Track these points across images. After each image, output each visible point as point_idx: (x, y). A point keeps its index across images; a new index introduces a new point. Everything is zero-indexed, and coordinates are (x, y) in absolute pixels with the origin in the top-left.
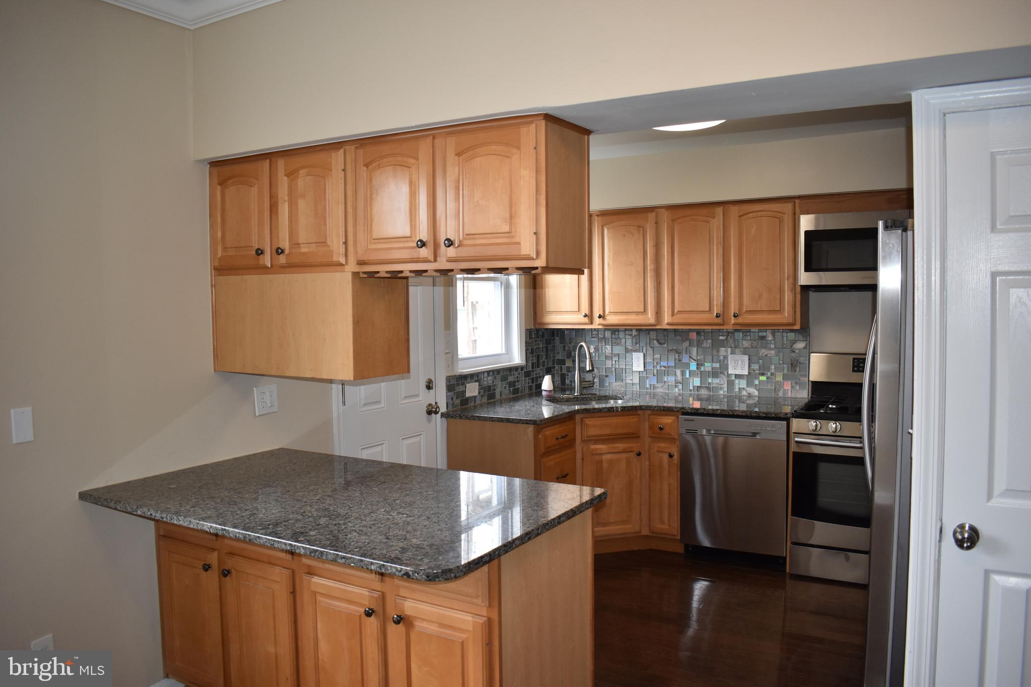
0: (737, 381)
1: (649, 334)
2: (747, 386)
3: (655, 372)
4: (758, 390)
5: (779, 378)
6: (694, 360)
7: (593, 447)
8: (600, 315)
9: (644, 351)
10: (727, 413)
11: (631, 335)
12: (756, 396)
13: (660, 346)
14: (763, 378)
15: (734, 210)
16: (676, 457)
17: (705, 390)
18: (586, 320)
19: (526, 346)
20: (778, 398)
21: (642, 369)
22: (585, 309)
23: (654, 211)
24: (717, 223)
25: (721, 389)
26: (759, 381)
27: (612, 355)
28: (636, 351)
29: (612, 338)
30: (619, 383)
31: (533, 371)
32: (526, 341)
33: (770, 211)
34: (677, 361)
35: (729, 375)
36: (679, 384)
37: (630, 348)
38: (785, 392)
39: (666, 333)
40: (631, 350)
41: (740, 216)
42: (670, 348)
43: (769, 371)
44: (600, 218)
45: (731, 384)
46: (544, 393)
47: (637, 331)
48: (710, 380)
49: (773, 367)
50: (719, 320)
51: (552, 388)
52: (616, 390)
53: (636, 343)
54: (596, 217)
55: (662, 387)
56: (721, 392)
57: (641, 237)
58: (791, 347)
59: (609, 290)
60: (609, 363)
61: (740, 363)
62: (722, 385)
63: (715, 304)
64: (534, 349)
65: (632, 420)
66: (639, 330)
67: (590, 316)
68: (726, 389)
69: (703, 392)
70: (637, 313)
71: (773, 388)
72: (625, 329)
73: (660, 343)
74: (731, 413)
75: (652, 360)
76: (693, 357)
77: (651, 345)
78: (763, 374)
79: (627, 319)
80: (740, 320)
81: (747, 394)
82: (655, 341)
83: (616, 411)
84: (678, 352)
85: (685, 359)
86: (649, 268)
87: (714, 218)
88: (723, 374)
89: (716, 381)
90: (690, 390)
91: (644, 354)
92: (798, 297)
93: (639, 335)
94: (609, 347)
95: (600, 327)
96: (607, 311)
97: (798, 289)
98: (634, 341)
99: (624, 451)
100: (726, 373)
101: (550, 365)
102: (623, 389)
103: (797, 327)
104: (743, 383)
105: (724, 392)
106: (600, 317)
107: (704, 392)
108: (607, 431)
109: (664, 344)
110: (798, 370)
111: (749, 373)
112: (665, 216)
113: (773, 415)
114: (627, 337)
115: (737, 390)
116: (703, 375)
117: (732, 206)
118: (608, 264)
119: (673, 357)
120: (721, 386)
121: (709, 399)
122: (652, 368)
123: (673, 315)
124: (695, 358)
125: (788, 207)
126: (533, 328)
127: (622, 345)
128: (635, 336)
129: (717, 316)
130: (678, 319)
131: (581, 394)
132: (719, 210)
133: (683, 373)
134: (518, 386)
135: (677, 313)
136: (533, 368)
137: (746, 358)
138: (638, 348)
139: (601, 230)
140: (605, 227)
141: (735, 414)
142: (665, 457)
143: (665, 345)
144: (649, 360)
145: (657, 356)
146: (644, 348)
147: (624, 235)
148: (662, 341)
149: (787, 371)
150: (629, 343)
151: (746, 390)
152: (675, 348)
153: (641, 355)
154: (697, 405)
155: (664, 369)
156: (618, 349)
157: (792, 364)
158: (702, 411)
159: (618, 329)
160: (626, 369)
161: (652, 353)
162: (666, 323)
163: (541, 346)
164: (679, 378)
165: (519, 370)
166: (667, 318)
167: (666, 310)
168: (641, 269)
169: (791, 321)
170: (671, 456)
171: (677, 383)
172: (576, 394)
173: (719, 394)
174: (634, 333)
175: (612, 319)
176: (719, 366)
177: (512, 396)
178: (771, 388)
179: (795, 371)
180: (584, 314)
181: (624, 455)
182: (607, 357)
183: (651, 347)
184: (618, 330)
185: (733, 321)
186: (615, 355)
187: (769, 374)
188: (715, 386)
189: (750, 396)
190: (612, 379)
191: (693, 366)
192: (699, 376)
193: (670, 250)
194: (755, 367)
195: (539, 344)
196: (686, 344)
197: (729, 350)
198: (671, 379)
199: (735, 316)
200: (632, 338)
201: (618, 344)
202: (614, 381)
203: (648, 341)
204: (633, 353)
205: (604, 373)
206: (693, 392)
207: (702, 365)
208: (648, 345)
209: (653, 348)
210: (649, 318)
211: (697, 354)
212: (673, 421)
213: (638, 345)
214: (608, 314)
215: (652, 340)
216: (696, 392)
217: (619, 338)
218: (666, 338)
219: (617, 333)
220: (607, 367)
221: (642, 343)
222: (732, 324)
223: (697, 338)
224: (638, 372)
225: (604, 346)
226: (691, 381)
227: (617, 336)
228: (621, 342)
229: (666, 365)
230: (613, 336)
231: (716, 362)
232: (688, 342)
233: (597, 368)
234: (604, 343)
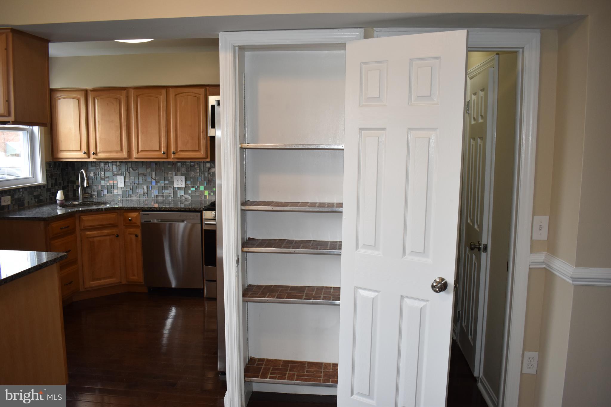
0: (179, 191)
1: (127, 164)
2: (185, 194)
3: (131, 187)
4: (191, 196)
5: (202, 188)
6: (154, 179)
7: (88, 233)
8: (94, 153)
9: (124, 175)
10: (168, 210)
11: (116, 165)
12: (190, 200)
13: (134, 171)
14: (193, 189)
15: (172, 91)
16: (140, 236)
18: (85, 156)
19: (46, 173)
20: (202, 201)
21: (123, 185)
22: (85, 149)
23: (126, 90)
24: (162, 98)
25: (169, 196)
26: (191, 191)
27: (105, 177)
28: (119, 175)
29: (104, 167)
30: (110, 194)
31: (53, 188)
32: (46, 170)
33: (193, 93)
34: (144, 180)
35: (174, 188)
36: (145, 194)
37: (116, 173)
38: (205, 196)
39: (137, 164)
40: (116, 174)
41: (176, 95)
42: (140, 173)
43: (196, 185)
44: (92, 92)
45: (175, 193)
46: (58, 202)
47: (119, 163)
48: (163, 191)
49: (199, 183)
50: (164, 156)
51: (63, 198)
52: (108, 199)
53: (119, 170)
54: (90, 92)
55: (136, 196)
56: (170, 198)
57: (118, 105)
58: (208, 171)
59: (99, 137)
60: (103, 182)
61: (180, 180)
62: (171, 194)
63: (162, 146)
64: (53, 174)
65: (113, 215)
66: (121, 162)
67: (88, 153)
68: (173, 196)
69: (160, 198)
70: (117, 152)
71: (199, 195)
72: (112, 161)
73: (134, 170)
74: (170, 209)
75: (129, 180)
77: (129, 171)
78: (193, 187)
79: (111, 155)
80: (177, 156)
81: (185, 199)
82: (131, 169)
83: (102, 211)
84: (144, 175)
85: (149, 179)
86: (123, 124)
87: (161, 95)
88: (171, 187)
89: (167, 191)
90: (152, 198)
91: (124, 176)
92: (209, 142)
93: (121, 165)
94: (103, 173)
95: (95, 160)
96: (98, 151)
97: (209, 138)
98: (118, 168)
99: (108, 235)
100: (172, 187)
101: (66, 184)
102: (112, 198)
103: (208, 160)
104: (182, 193)
105: (172, 198)
106: (94, 154)
107: (160, 199)
108: (97, 223)
109: (136, 170)
110: (212, 184)
111: (185, 186)
112: (132, 93)
113: (193, 210)
114: (114, 166)
115: (179, 196)
116: (159, 189)
117: (171, 89)
118: (98, 121)
119: (141, 178)
121: (163, 202)
122: (129, 185)
123: (138, 152)
124: (155, 178)
125: (203, 90)
126: (51, 161)
127: (110, 171)
128: (118, 166)
129: (164, 153)
130: (141, 155)
131: (84, 202)
132: (164, 91)
133: (147, 187)
134: (41, 198)
135: (140, 152)
136: (52, 186)
137: (183, 178)
138: (120, 173)
139: (93, 100)
140: (95, 98)
141: (172, 210)
142: (133, 237)
143: (137, 171)
144: (127, 180)
145: (132, 178)
146: (124, 173)
147: (108, 104)
148: (135, 169)
149: (206, 185)
150: (115, 169)
151: (184, 197)
152: (142, 172)
153: (122, 177)
154: (156, 206)
155: (136, 185)
156: (108, 174)
157: (209, 181)
158: (153, 209)
159: (108, 161)
160: (113, 186)
161: (129, 176)
162: (134, 157)
163: (58, 172)
164: (146, 190)
165: (42, 188)
166: (135, 155)
167: (134, 150)
168: (118, 124)
169: (204, 156)
170: (137, 236)
172: (80, 202)
173: (169, 199)
174: (118, 164)
175: (101, 155)
176: (168, 183)
177: (37, 204)
178: (198, 195)
179: (211, 184)
180: (84, 152)
181: (108, 237)
182: (101, 179)
183: (128, 172)
184: (108, 162)
185: (172, 156)
186: (107, 178)
187: (196, 187)
188: (166, 194)
189: (186, 200)
190: (105, 192)
191: (154, 184)
192: (157, 189)
193: (136, 114)
194: (189, 182)
195: (56, 171)
196: (149, 170)
197: (174, 173)
198: (141, 192)
199: (174, 153)
200: (117, 167)
201: (108, 170)
202: (107, 193)
203: (126, 168)
204: (118, 176)
205: (100, 189)
206: (154, 198)
207: (158, 182)
208: (126, 171)
209: (129, 173)
210: (124, 154)
211: (156, 176)
212: (137, 216)
213: (120, 171)
214: (99, 152)
215: (129, 168)
216: (156, 199)
217: (108, 167)
218: (137, 166)
219: (107, 164)
220: (102, 185)
221: (123, 170)
222: (173, 158)
223: (155, 166)
224: (121, 188)
225: (99, 173)
226: (153, 192)
227: (107, 166)
228: (110, 169)
229: (138, 183)
230: (105, 166)
231: (167, 181)
232: (150, 169)
233: (96, 186)
234: (99, 170)
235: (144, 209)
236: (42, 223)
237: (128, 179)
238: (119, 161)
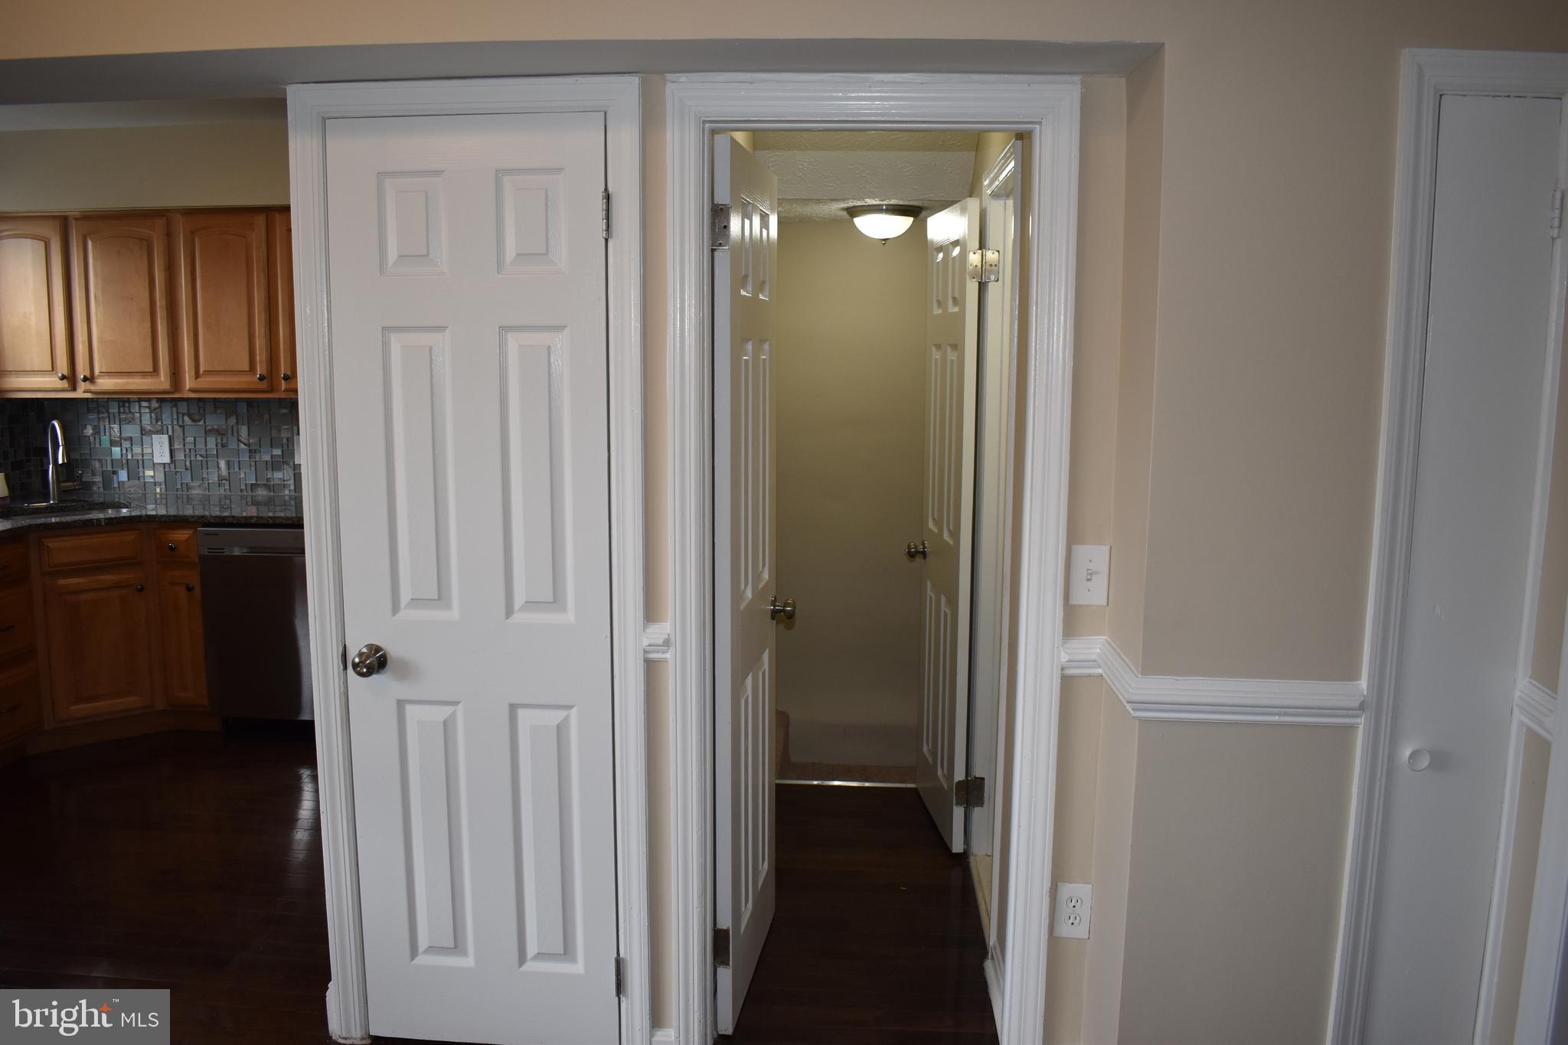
1: (176, 406)
3: (188, 464)
6: (244, 444)
7: (61, 582)
8: (85, 376)
9: (170, 433)
10: (266, 522)
11: (149, 407)
13: (192, 423)
15: (280, 221)
16: (198, 589)
17: (263, 489)
18: (64, 384)
21: (167, 459)
22: (63, 368)
23: (164, 216)
24: (258, 238)
25: (285, 486)
27: (121, 438)
28: (157, 432)
29: (119, 412)
30: (134, 482)
34: (220, 447)
35: (295, 467)
36: (224, 481)
37: (149, 428)
39: (201, 404)
40: (150, 431)
42: (209, 428)
44: (80, 222)
45: (299, 479)
47: (157, 402)
48: (269, 475)
50: (264, 385)
51: (6, 493)
52: (130, 494)
53: (157, 422)
54: (74, 221)
55: (199, 486)
56: (287, 492)
57: (145, 256)
59: (99, 338)
60: (116, 450)
62: (287, 481)
63: (258, 360)
65: (129, 538)
66: (161, 401)
67: (71, 379)
68: (292, 488)
69: (260, 493)
70: (144, 374)
72: (139, 399)
73: (194, 420)
75: (181, 446)
76: (243, 440)
77: (180, 423)
79: (128, 383)
82: (186, 418)
84: (218, 432)
85: (233, 444)
86: (158, 304)
87: (253, 230)
88: (288, 464)
89: (278, 475)
90: (241, 490)
91: (170, 436)
93: (160, 407)
94: (116, 427)
95: (88, 396)
96: (97, 371)
98: (153, 415)
99: (116, 586)
100: (291, 464)
102: (140, 490)
105: (290, 490)
106: (86, 379)
107: (261, 492)
108: (85, 557)
109: (200, 421)
112: (180, 226)
114: (143, 410)
116: (258, 468)
117: (277, 215)
118: (96, 297)
119: (212, 442)
120: (285, 483)
121: (269, 502)
122: (183, 458)
123: (197, 376)
124: (246, 442)
127: (135, 424)
128: (155, 409)
129: (262, 378)
130: (205, 382)
131: (63, 501)
132: (260, 220)
133: (228, 464)
135: (203, 374)
138: (160, 428)
139: (82, 243)
140: (88, 237)
142: (182, 591)
143: (201, 423)
144: (177, 445)
145: (190, 439)
146: (170, 427)
147: (119, 252)
148: (197, 417)
150: (146, 419)
152: (216, 427)
153: (165, 438)
154: (252, 511)
155: (201, 459)
156: (132, 431)
158: (229, 520)
159: (127, 399)
160: (143, 460)
161: (182, 435)
162: (188, 388)
164: (224, 472)
166: (189, 382)
167: (187, 370)
168: (146, 304)
170: (189, 589)
171: (222, 480)
172: (52, 502)
173: (282, 494)
174: (155, 405)
175: (105, 384)
176: (280, 454)
180: (60, 375)
181: (116, 592)
182: (113, 443)
183: (180, 426)
184: (128, 401)
185: (284, 385)
186: (126, 439)
188: (277, 483)
190: (123, 475)
191: (245, 456)
192: (253, 468)
193: (189, 278)
196: (232, 421)
198: (212, 476)
199: (286, 379)
200: (151, 413)
201: (130, 422)
202: (126, 480)
203: (175, 417)
204: (153, 436)
205: (110, 469)
206: (245, 493)
207: (255, 451)
208: (175, 423)
209: (183, 427)
210: (162, 382)
211: (249, 435)
212: (188, 539)
213: (159, 423)
214: (98, 376)
215: (180, 416)
216: (250, 493)
217: (130, 412)
218: (202, 411)
219: (127, 405)
220: (113, 457)
221: (167, 420)
222: (284, 391)
223: (248, 411)
224: (162, 466)
225: (107, 428)
226: (242, 476)
227: (127, 410)
228: (133, 419)
229: (204, 453)
230: (122, 409)
231: (277, 448)
232: (235, 417)
233: (99, 460)
234: (107, 420)
235: (206, 521)
237: (179, 445)
238: (156, 398)
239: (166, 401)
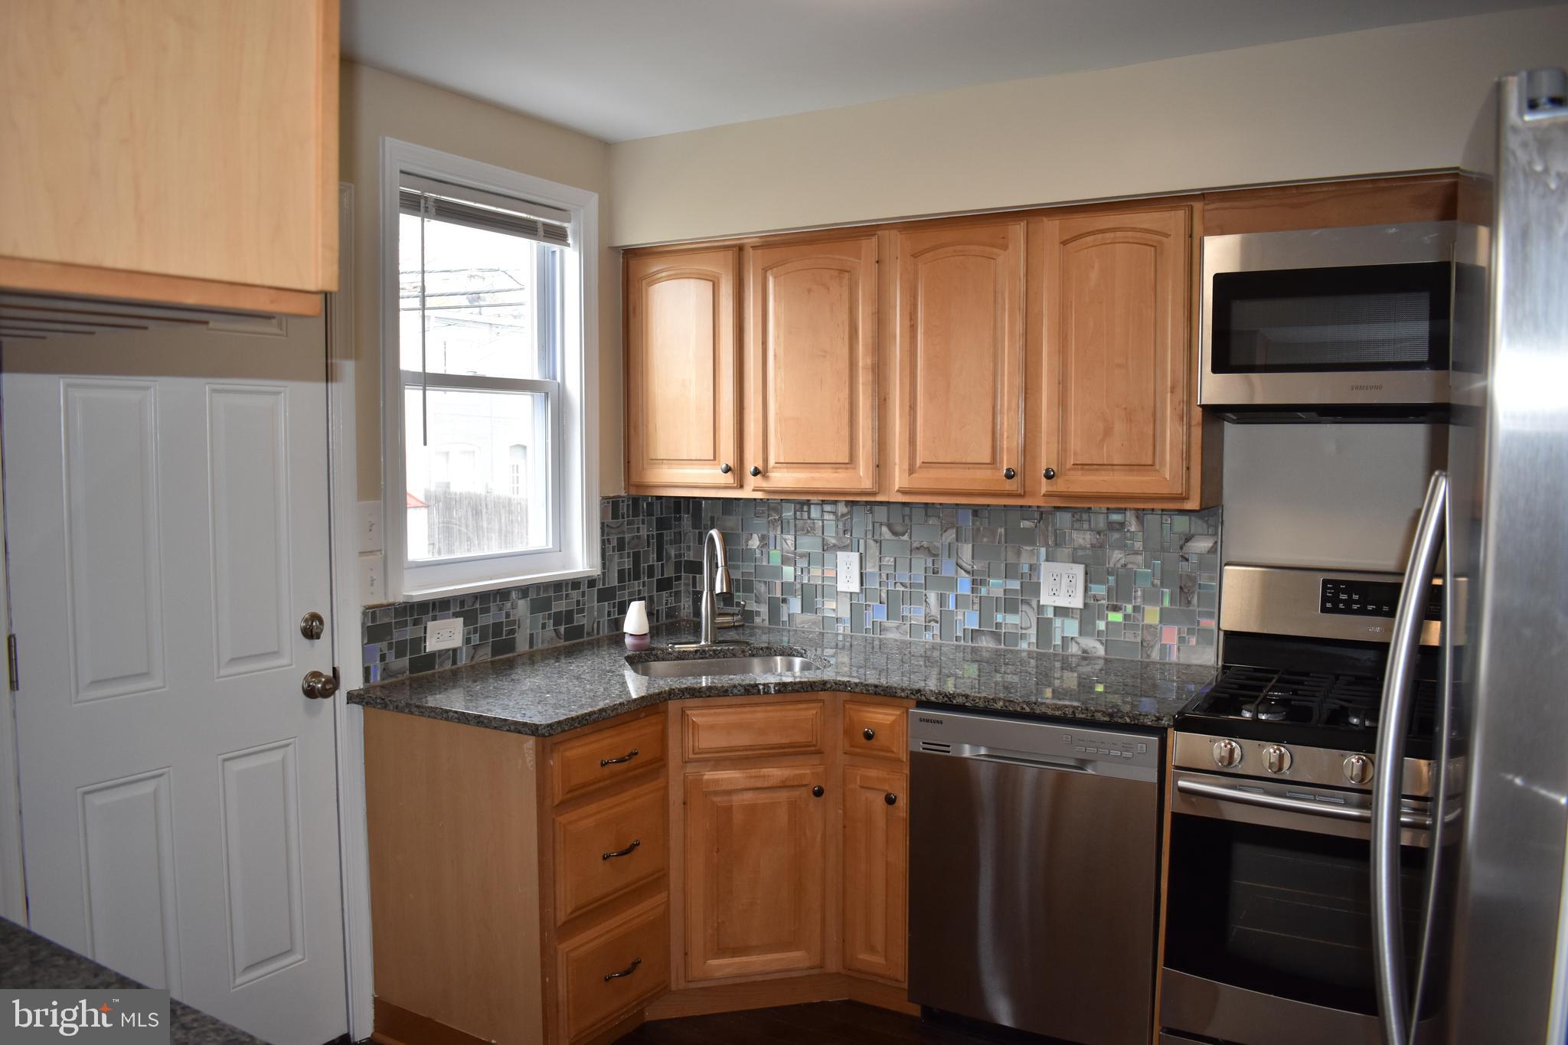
0: (1058, 622)
1: (872, 513)
2: (1081, 634)
3: (884, 595)
4: (1107, 645)
5: (1152, 616)
6: (965, 571)
7: (709, 775)
8: (756, 468)
9: (862, 550)
11: (834, 513)
12: (1099, 658)
13: (894, 538)
14: (1116, 617)
15: (1052, 227)
16: (903, 801)
17: (989, 638)
18: (729, 479)
19: (603, 534)
20: (1148, 664)
21: (855, 588)
22: (728, 456)
23: (874, 235)
24: (1011, 259)
25: (1023, 637)
26: (1107, 624)
27: (795, 554)
28: (844, 548)
29: (795, 518)
30: (809, 616)
31: (623, 588)
32: (602, 524)
33: (1134, 229)
34: (930, 573)
35: (1041, 608)
36: (933, 624)
37: (833, 541)
38: (1164, 649)
39: (907, 510)
40: (834, 545)
41: (1064, 243)
42: (915, 545)
43: (1130, 602)
44: (759, 252)
45: (1044, 627)
46: (628, 641)
47: (846, 506)
48: (999, 618)
49: (1139, 593)
50: (1011, 486)
51: (645, 629)
52: (803, 633)
53: (845, 532)
54: (751, 249)
55: (897, 628)
56: (1024, 645)
57: (846, 295)
58: (1181, 548)
59: (776, 415)
60: (788, 572)
61: (1065, 580)
62: (1025, 629)
63: (1005, 446)
64: (627, 540)
65: (806, 713)
66: (851, 504)
67: (737, 470)
68: (1033, 640)
69: (984, 644)
70: (836, 466)
71: (1139, 640)
72: (822, 501)
73: (895, 533)
75: (877, 570)
76: (964, 565)
77: (877, 537)
78: (1116, 609)
79: (813, 479)
80: (1060, 485)
81: (1080, 653)
82: (885, 529)
83: (765, 693)
84: (931, 552)
85: (948, 569)
86: (860, 364)
87: (1005, 247)
88: (1029, 604)
89: (1013, 619)
90: (957, 639)
91: (861, 554)
92: (1197, 433)
93: (850, 513)
94: (790, 539)
95: (759, 495)
96: (772, 462)
97: (1197, 414)
98: (840, 525)
99: (784, 786)
100: (1034, 604)
101: (670, 572)
102: (817, 630)
103: (1193, 504)
104: (1071, 627)
105: (1029, 644)
106: (756, 472)
107: (986, 643)
108: (743, 739)
109: (903, 534)
110: (1195, 600)
111: (1085, 604)
112: (896, 244)
114: (827, 516)
115: (1058, 641)
116: (985, 608)
117: (1045, 219)
118: (775, 356)
119: (921, 563)
120: (1024, 632)
122: (878, 587)
123: (912, 470)
124: (969, 568)
125: (1173, 220)
126: (623, 494)
127: (815, 535)
128: (843, 515)
129: (1010, 475)
130: (925, 479)
131: (715, 642)
132: (1018, 230)
133: (942, 600)
134: (579, 620)
135: (920, 467)
136: (621, 578)
137: (1079, 570)
138: (849, 542)
139: (760, 279)
140: (769, 273)
141: (1037, 712)
142: (879, 800)
143: (906, 537)
144: (871, 568)
145: (888, 560)
146: (862, 542)
147: (809, 291)
148: (899, 528)
149: (1172, 602)
150: (830, 530)
151: (1077, 642)
152: (925, 544)
153: (854, 557)
155: (903, 589)
156: (809, 544)
157: (1181, 588)
158: (960, 700)
159: (808, 500)
160: (823, 586)
161: (878, 553)
162: (897, 488)
163: (644, 533)
164: (934, 609)
165: (584, 587)
166: (899, 479)
167: (897, 461)
168: (844, 365)
169: (1178, 489)
170: (890, 800)
171: (930, 621)
172: (703, 643)
173: (1018, 648)
174: (842, 509)
175: (783, 479)
176: (1019, 588)
177: (562, 643)
178: (1133, 640)
179: (1189, 603)
180: (724, 466)
181: (783, 795)
182: (785, 560)
183: (876, 541)
184: (808, 503)
185: (1045, 486)
186: (802, 556)
187: (1129, 608)
188: (1010, 631)
189: (1086, 656)
190: (795, 605)
191: (964, 586)
192: (977, 607)
193: (907, 323)
194: (1099, 590)
195: (638, 528)
196: (951, 535)
197: (1043, 550)
198: (916, 614)
199: (1048, 477)
200: (837, 520)
201: (808, 532)
202: (800, 612)
203: (870, 527)
204: (839, 553)
205: (778, 595)
206: (962, 642)
207: (982, 583)
208: (869, 536)
209: (879, 542)
210: (862, 478)
211: (973, 558)
212: (895, 721)
213: (848, 536)
214: (773, 468)
215: (877, 525)
216: (970, 643)
217: (809, 518)
218: (907, 521)
219: (805, 508)
220: (784, 580)
221: (858, 532)
222: (1044, 495)
223: (973, 524)
224: (849, 595)
225: (778, 537)
226: (960, 617)
227: (805, 515)
228: (813, 529)
229: (907, 581)
230: (798, 513)
231: (1014, 577)
232: (954, 530)
233: (765, 582)
234: (779, 528)
235: (923, 698)
236: (530, 743)
237: (874, 566)
238: (846, 501)
239: (858, 504)
